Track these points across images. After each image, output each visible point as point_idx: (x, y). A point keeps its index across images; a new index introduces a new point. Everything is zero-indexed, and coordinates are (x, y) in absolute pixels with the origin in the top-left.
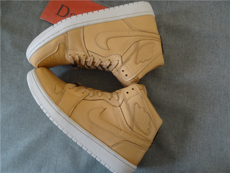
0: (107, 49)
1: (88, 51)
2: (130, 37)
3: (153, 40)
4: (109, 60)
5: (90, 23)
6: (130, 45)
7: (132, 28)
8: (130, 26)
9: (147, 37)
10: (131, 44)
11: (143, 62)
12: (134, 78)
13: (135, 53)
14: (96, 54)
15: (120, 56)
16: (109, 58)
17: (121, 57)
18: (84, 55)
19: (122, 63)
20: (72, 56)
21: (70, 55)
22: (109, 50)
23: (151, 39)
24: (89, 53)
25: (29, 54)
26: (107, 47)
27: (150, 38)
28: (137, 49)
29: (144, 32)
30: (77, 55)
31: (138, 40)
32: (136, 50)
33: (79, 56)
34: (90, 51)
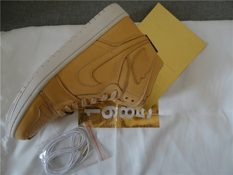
0: (97, 84)
1: (76, 96)
2: (116, 57)
3: (141, 46)
4: (105, 94)
5: (62, 65)
6: (121, 66)
7: (113, 44)
8: (109, 44)
9: (134, 47)
10: (121, 64)
11: (144, 78)
12: (143, 100)
13: (131, 73)
14: (87, 94)
15: (116, 84)
16: (104, 92)
17: (118, 85)
18: (75, 102)
19: (122, 91)
20: (61, 110)
21: (58, 110)
22: (100, 84)
23: (139, 46)
24: (79, 97)
25: (10, 133)
26: (96, 81)
27: (137, 45)
28: (131, 67)
29: (128, 42)
30: (66, 106)
31: (126, 56)
32: (130, 69)
33: (69, 106)
34: (78, 95)
